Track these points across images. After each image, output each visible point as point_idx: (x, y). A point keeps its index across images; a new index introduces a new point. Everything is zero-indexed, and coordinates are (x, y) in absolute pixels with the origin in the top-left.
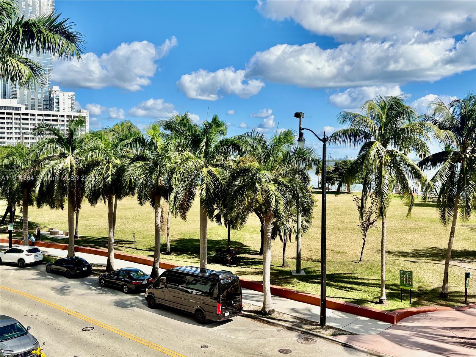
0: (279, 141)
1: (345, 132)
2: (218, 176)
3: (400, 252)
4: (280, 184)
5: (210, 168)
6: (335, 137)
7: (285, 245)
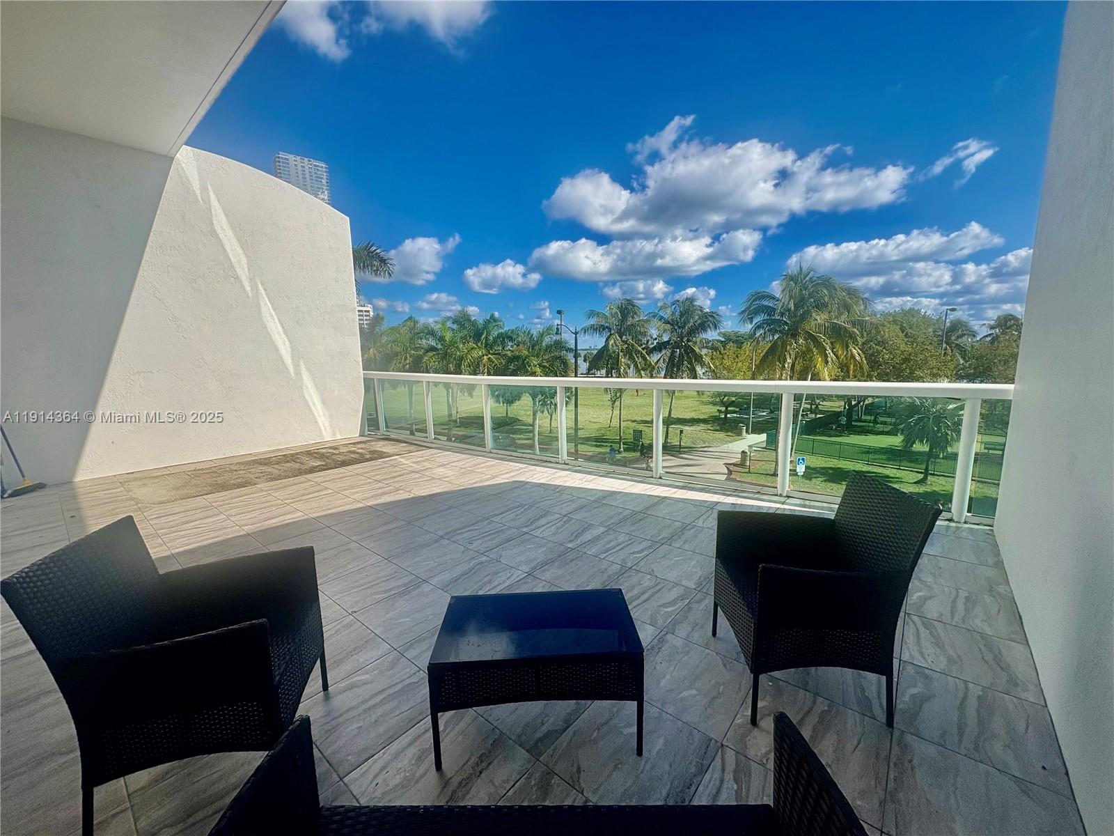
0: (542, 335)
1: (592, 327)
2: (496, 362)
3: (642, 421)
4: (544, 367)
5: (490, 356)
6: (585, 330)
7: (551, 416)
